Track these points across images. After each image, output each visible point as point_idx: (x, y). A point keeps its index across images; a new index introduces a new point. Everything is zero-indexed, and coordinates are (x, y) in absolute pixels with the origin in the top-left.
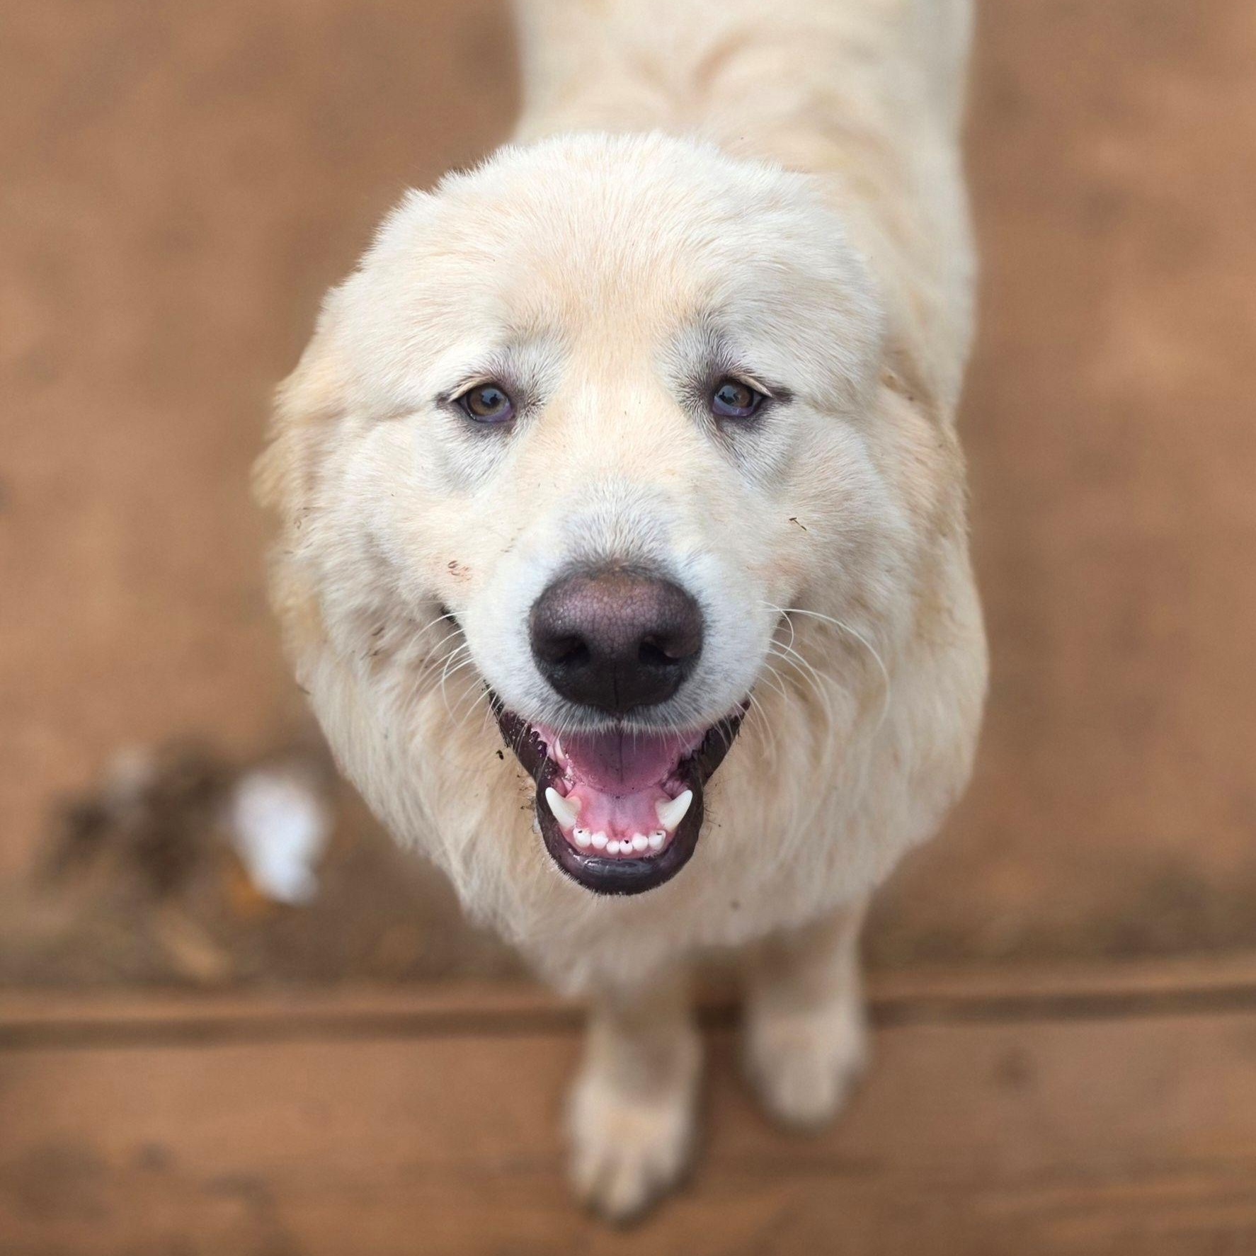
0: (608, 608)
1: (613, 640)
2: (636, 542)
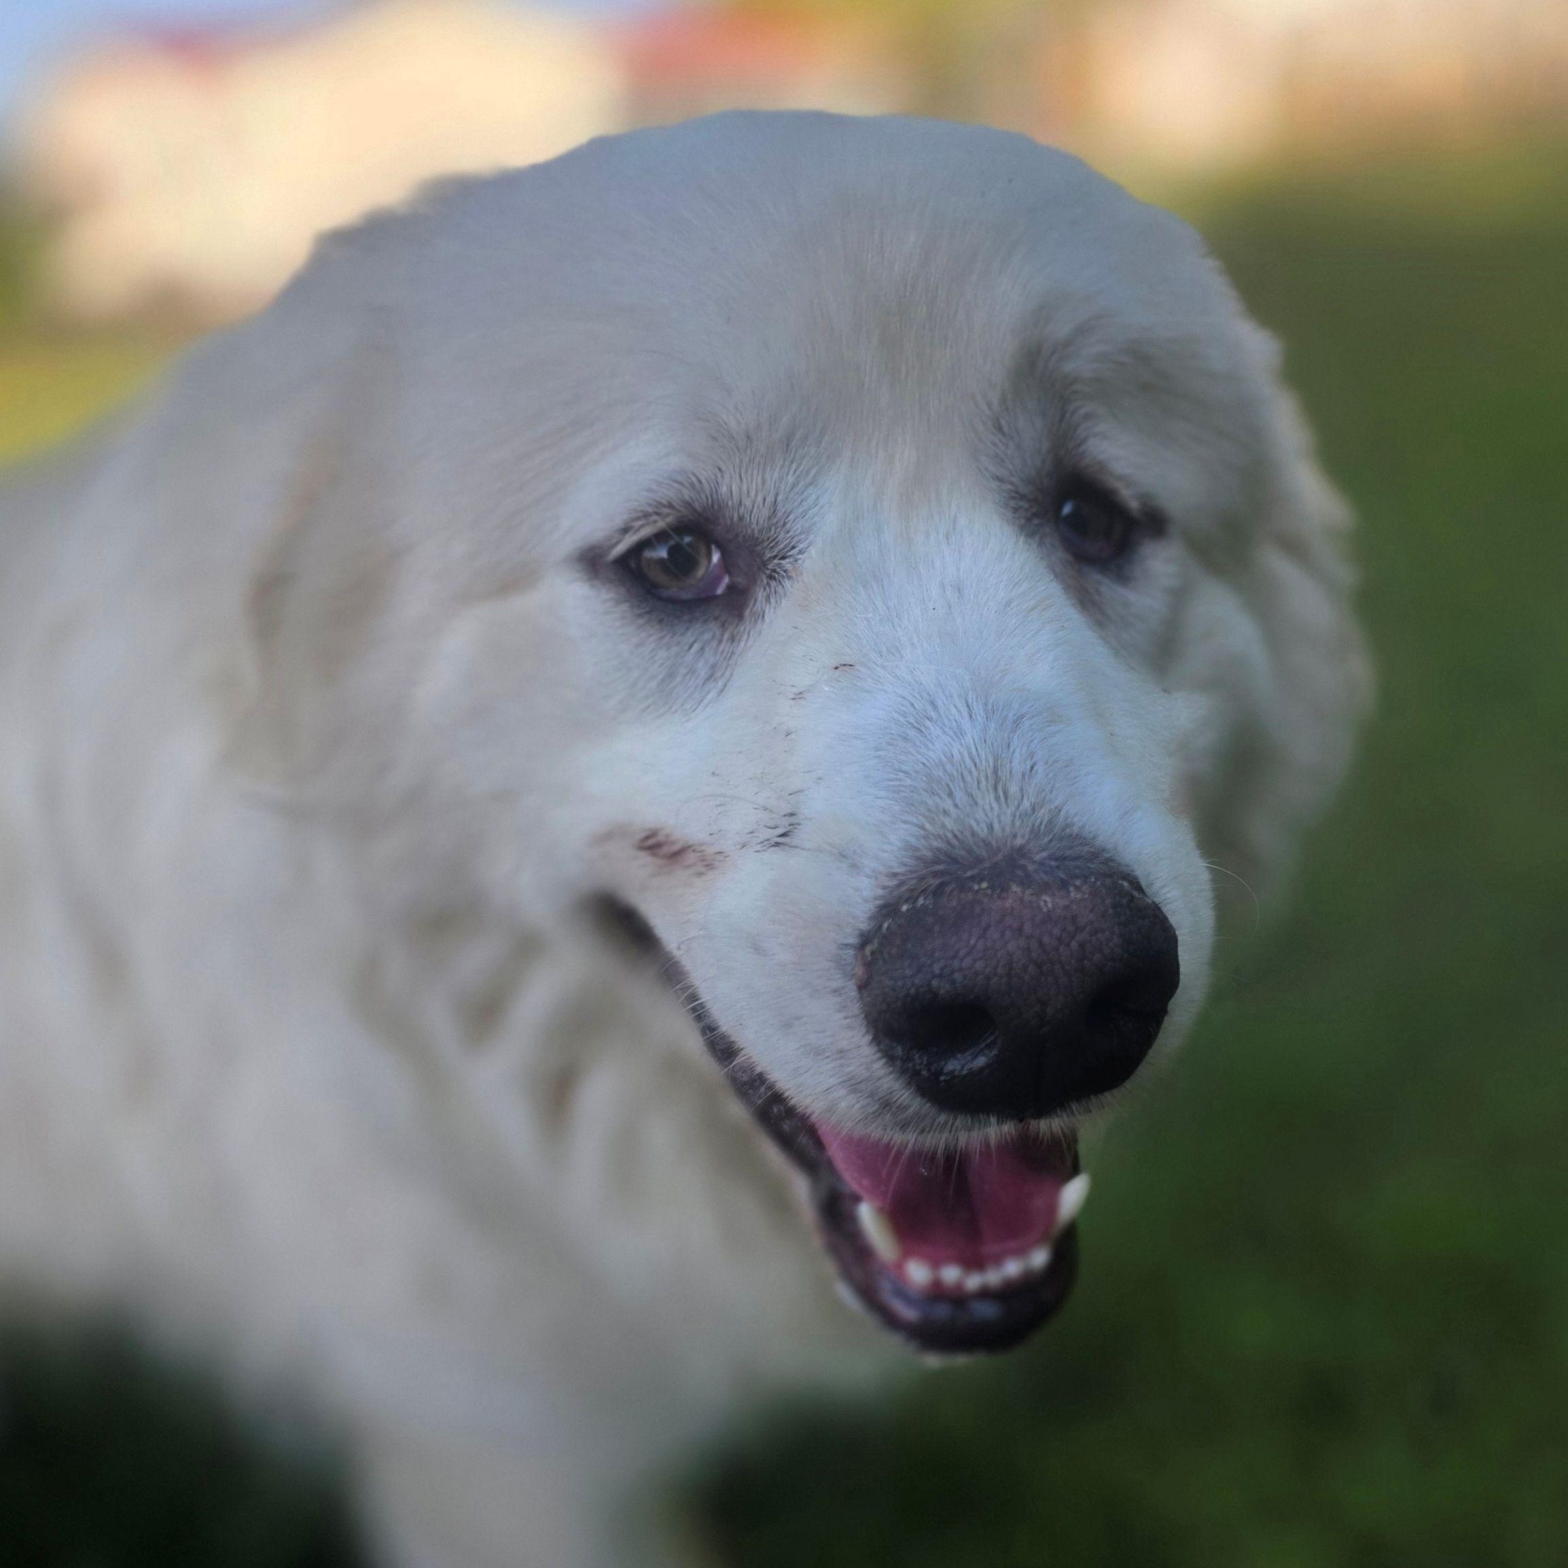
0: (1034, 946)
2: (1042, 811)
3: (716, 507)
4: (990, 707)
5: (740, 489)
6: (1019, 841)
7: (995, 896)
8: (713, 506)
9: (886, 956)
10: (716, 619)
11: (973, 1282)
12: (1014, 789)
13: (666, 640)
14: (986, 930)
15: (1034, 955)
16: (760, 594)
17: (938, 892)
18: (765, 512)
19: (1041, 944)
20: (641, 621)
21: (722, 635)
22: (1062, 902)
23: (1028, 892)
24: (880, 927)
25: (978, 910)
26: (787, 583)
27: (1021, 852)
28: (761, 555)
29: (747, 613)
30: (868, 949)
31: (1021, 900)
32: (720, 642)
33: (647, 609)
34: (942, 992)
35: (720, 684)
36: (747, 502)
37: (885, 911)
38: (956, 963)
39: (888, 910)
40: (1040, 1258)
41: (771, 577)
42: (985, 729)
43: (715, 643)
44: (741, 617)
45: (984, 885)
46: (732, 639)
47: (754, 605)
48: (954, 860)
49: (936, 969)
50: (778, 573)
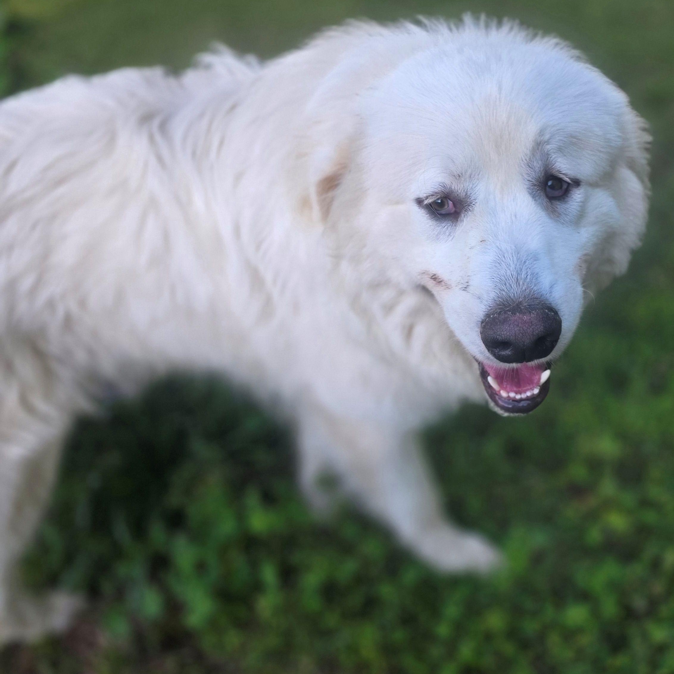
0: (521, 329)
1: (524, 342)
2: (527, 291)
3: (451, 192)
4: (518, 258)
5: (457, 188)
6: (521, 300)
7: (513, 316)
8: (450, 192)
9: (487, 328)
10: (451, 220)
11: (518, 397)
12: (521, 283)
13: (438, 225)
14: (510, 325)
15: (521, 331)
16: (463, 215)
17: (500, 313)
18: (464, 194)
19: (523, 329)
20: (432, 220)
21: (452, 225)
22: (529, 318)
23: (521, 315)
24: (486, 319)
25: (508, 319)
26: (470, 213)
27: (520, 303)
28: (463, 205)
29: (459, 219)
30: (483, 324)
31: (519, 317)
32: (452, 226)
33: (434, 217)
34: (499, 339)
35: (452, 237)
36: (459, 191)
37: (487, 316)
38: (503, 333)
39: (488, 315)
40: (536, 391)
41: (465, 211)
42: (516, 265)
43: (451, 227)
44: (457, 221)
45: (510, 313)
46: (455, 226)
47: (461, 218)
48: (504, 305)
49: (498, 333)
50: (467, 210)
